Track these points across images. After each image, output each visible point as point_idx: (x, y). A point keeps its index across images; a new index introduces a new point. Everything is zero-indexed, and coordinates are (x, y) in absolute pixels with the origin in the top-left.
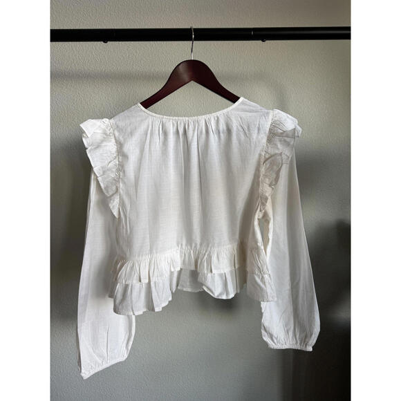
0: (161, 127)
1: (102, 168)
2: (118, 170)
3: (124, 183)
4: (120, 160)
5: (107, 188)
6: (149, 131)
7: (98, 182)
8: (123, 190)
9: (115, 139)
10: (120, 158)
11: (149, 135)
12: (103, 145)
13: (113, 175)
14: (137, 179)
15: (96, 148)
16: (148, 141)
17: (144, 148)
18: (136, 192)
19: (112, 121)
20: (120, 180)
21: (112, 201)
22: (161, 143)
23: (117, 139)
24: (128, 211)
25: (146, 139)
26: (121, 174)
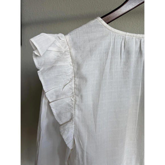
0: (123, 44)
1: (56, 91)
2: (75, 95)
3: (81, 110)
4: (77, 83)
5: (59, 114)
6: (111, 50)
7: (49, 108)
8: (78, 118)
9: (72, 59)
10: (77, 80)
11: (110, 54)
12: (58, 65)
13: (68, 100)
14: (96, 106)
15: (50, 69)
16: (109, 61)
17: (104, 69)
18: (95, 122)
19: (68, 37)
20: (76, 107)
21: (66, 132)
22: (122, 63)
23: (74, 58)
24: (86, 144)
25: (107, 59)
26: (78, 99)
